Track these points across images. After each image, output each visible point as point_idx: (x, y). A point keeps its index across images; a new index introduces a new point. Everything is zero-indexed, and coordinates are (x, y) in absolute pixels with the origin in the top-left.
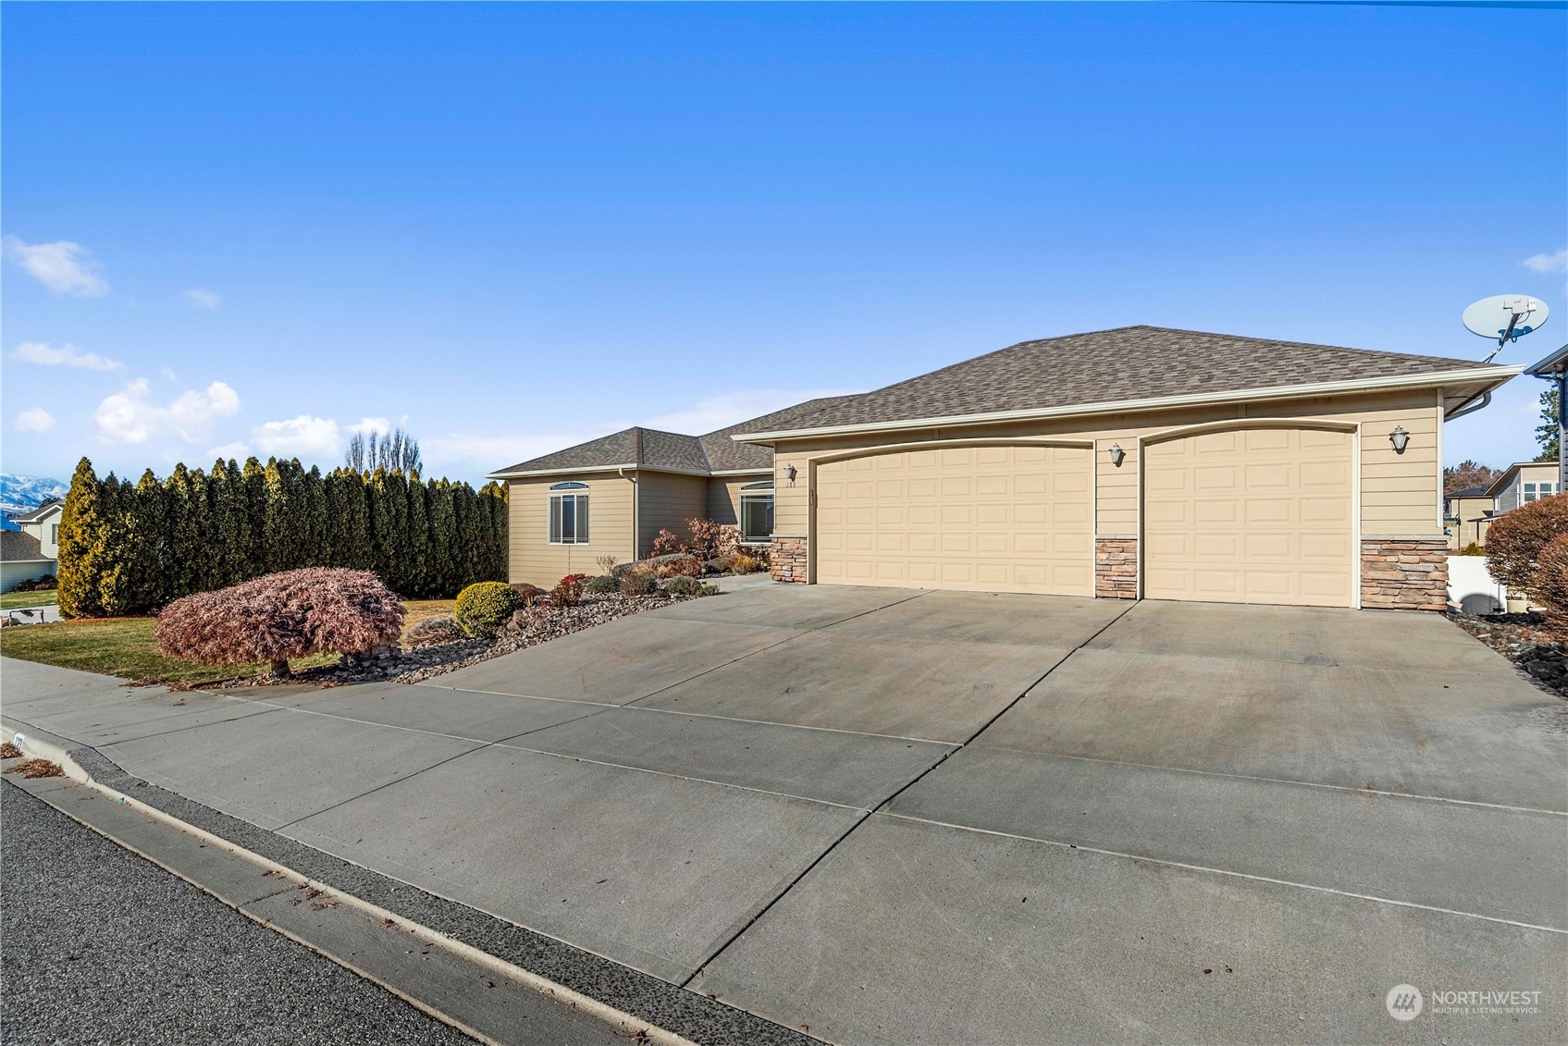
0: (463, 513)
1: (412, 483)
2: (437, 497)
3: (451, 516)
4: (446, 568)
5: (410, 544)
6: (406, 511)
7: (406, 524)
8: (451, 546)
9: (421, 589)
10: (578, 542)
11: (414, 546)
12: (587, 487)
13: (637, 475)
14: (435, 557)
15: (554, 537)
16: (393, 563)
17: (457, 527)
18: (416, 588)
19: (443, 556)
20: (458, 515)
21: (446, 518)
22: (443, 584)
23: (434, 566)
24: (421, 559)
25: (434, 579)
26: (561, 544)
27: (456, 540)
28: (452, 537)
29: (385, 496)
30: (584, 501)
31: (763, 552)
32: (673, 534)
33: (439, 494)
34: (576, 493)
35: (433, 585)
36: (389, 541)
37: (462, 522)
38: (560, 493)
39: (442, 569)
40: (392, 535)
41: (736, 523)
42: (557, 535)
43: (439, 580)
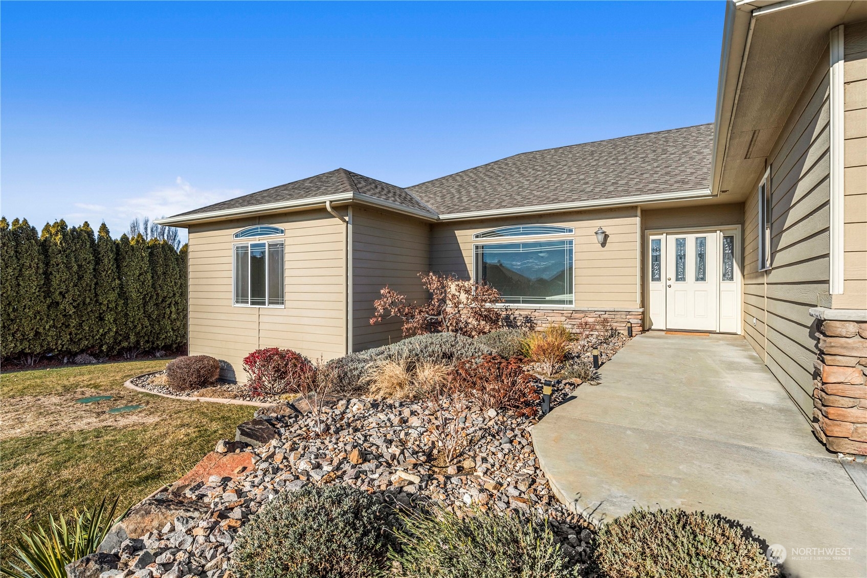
0: (160, 270)
1: (100, 238)
2: (130, 253)
3: (146, 272)
4: (139, 327)
5: (97, 301)
6: (91, 267)
7: (91, 280)
8: (145, 304)
9: (111, 349)
10: (270, 303)
11: (101, 304)
12: (282, 232)
13: (350, 212)
14: (126, 315)
15: (241, 297)
16: (74, 322)
17: (153, 284)
18: (104, 348)
19: (136, 313)
20: (154, 272)
21: (140, 274)
22: (138, 342)
23: (126, 324)
24: (109, 317)
25: (127, 338)
26: (249, 305)
27: (151, 297)
28: (147, 294)
29: (65, 251)
30: (278, 252)
31: (508, 317)
32: (400, 293)
33: (133, 250)
34: (266, 240)
35: (125, 344)
36: (69, 297)
37: (159, 278)
38: (249, 241)
39: (135, 327)
40: (71, 292)
41: (469, 279)
42: (244, 295)
43: (133, 338)
